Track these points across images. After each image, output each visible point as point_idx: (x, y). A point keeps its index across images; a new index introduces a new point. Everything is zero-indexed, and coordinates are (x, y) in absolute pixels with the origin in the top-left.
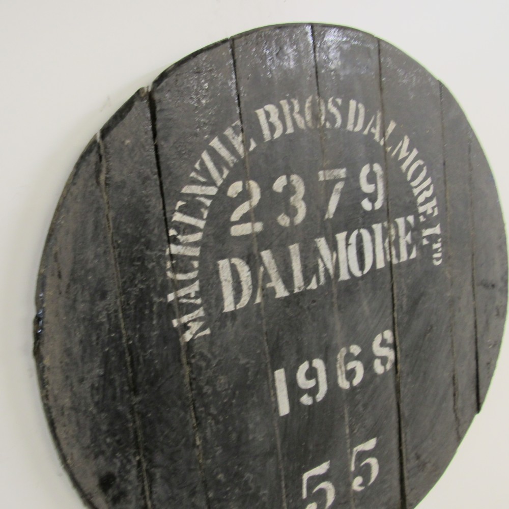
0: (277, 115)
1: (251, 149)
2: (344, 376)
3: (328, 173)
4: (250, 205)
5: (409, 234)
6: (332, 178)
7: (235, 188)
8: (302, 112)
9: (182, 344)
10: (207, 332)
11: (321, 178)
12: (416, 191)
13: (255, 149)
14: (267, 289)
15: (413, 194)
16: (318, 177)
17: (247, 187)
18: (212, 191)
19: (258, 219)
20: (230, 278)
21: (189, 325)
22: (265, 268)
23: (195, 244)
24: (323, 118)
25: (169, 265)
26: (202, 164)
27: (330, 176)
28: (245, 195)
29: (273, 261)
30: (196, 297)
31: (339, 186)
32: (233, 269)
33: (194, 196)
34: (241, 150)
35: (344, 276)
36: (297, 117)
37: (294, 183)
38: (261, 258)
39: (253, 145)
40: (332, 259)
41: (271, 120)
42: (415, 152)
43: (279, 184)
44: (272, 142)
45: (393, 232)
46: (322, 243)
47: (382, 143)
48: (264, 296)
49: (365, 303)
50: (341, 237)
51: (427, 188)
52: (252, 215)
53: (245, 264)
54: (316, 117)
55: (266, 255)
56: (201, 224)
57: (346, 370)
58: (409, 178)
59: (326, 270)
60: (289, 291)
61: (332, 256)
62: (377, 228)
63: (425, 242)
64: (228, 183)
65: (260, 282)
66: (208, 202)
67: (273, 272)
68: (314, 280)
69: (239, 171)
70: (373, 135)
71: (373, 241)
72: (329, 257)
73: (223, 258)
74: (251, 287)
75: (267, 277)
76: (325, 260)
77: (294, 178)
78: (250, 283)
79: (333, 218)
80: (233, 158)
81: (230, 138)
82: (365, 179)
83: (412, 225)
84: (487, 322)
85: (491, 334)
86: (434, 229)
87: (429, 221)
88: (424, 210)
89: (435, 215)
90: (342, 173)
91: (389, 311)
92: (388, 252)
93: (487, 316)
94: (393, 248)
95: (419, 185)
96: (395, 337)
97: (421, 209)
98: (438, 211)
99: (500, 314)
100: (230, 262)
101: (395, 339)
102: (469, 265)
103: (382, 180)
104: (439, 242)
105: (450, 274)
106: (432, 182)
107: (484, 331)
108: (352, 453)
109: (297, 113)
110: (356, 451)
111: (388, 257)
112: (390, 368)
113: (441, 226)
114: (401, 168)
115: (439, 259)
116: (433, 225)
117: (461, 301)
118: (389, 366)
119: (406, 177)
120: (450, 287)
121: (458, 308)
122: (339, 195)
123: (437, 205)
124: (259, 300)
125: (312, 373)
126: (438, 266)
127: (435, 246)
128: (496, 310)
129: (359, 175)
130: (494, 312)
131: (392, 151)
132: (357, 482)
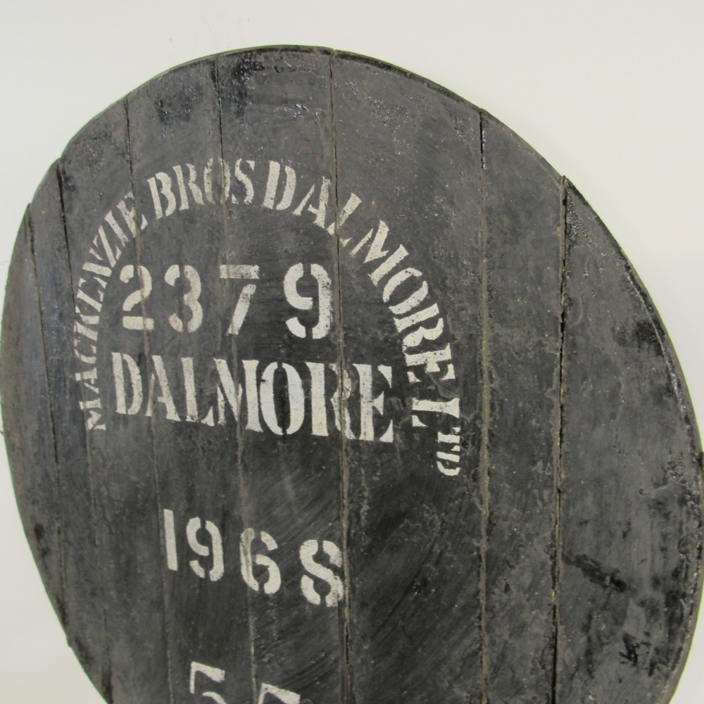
0: (170, 186)
1: (143, 227)
2: (250, 569)
3: (232, 269)
4: (142, 296)
5: (382, 396)
6: (239, 277)
7: (127, 273)
8: (200, 182)
9: (87, 430)
10: (103, 427)
11: (224, 275)
12: (401, 325)
13: (146, 228)
14: (159, 403)
15: (394, 328)
16: (219, 273)
17: (139, 273)
18: (107, 272)
19: (150, 315)
20: (122, 376)
21: (91, 412)
22: (157, 377)
23: (93, 327)
24: (227, 189)
25: (76, 343)
26: (99, 240)
27: (235, 274)
28: (136, 283)
29: (164, 370)
30: (95, 385)
31: (249, 290)
32: (124, 363)
33: (93, 274)
34: (133, 228)
35: (253, 425)
36: (194, 188)
37: (188, 276)
38: (152, 362)
39: (145, 223)
40: (237, 393)
41: (163, 192)
42: (402, 253)
43: (172, 274)
44: (165, 220)
45: (347, 383)
46: (222, 366)
47: (331, 230)
48: (155, 411)
49: (287, 479)
50: (250, 366)
51: (430, 323)
52: (143, 308)
53: (136, 364)
54: (218, 188)
55: (157, 360)
56: (98, 307)
57: (254, 563)
58: (386, 297)
59: (228, 407)
60: (180, 417)
61: (237, 389)
62: (317, 370)
63: (416, 422)
64: (121, 264)
65: (151, 392)
66: (104, 284)
67: (164, 384)
68: (211, 413)
69: (130, 256)
70: (314, 216)
71: (307, 388)
72: (233, 390)
73: (116, 351)
74: (142, 394)
75: (158, 389)
76: (227, 392)
77: (189, 269)
78: (141, 390)
79: (239, 335)
80: (125, 236)
81: (123, 212)
82: (295, 286)
83: (390, 383)
84: (589, 653)
85: (601, 687)
86: (442, 404)
87: (430, 387)
88: (419, 363)
89: (446, 378)
90: (253, 271)
91: (334, 513)
92: (337, 414)
93: (589, 640)
94: (346, 411)
95: (408, 314)
96: (343, 560)
97: (411, 360)
98: (456, 373)
99: (640, 659)
100: (122, 357)
101: (343, 563)
102: (545, 508)
103: (328, 292)
104: (454, 433)
105: (487, 505)
106: (442, 314)
107: (577, 669)
108: (259, 687)
109: (193, 182)
110: (266, 689)
111: (337, 423)
112: (334, 606)
113: (461, 404)
114: (369, 278)
115: (451, 465)
116: (440, 397)
117: (513, 572)
118: (330, 601)
119: (381, 295)
120: (484, 532)
121: (504, 582)
122: (249, 303)
123: (454, 361)
124: (149, 413)
125: (204, 537)
126: (450, 478)
127: (442, 438)
128: (622, 643)
129: (283, 279)
130: (617, 645)
131: (352, 245)
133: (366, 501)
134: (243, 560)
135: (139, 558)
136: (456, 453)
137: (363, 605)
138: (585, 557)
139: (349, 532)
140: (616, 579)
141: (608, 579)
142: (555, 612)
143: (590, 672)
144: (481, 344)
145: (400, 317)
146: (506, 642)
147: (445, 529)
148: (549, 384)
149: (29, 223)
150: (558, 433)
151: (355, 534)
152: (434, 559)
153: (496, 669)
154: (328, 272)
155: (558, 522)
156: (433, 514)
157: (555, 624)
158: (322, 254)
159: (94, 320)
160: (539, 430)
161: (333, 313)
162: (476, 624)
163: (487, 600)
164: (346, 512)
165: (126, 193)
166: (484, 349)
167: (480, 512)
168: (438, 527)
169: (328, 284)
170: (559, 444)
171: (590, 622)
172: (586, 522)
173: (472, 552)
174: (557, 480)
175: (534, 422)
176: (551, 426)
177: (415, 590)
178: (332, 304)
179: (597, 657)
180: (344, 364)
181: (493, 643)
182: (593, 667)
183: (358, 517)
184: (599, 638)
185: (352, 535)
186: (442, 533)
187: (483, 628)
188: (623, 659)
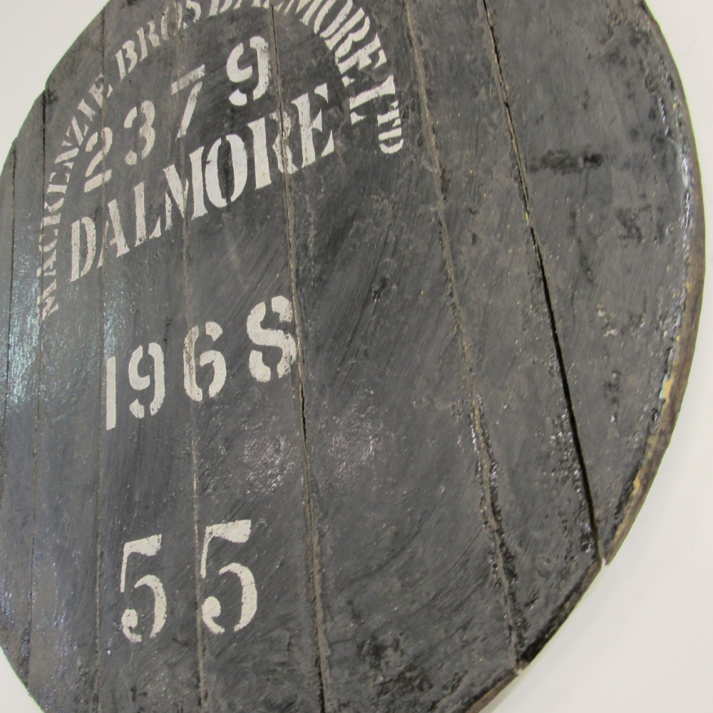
0: (133, 48)
1: (109, 95)
2: (194, 376)
3: (182, 81)
4: (103, 154)
5: (320, 114)
6: (187, 84)
7: (94, 139)
8: (158, 31)
10: (56, 308)
11: (175, 91)
12: (330, 44)
13: (111, 94)
14: (110, 247)
16: (170, 92)
17: (102, 135)
18: (75, 152)
19: (109, 167)
20: (78, 242)
21: (47, 300)
22: (110, 222)
23: (58, 211)
24: (180, 21)
25: (40, 238)
26: (71, 129)
27: (184, 84)
28: (99, 146)
29: (118, 211)
30: (53, 269)
31: (196, 90)
32: (82, 229)
33: (63, 163)
35: (199, 211)
36: (153, 37)
37: (144, 111)
38: (108, 209)
39: (110, 91)
40: (184, 190)
41: (127, 56)
43: (130, 118)
44: (127, 77)
45: (287, 123)
46: (171, 173)
47: (266, 5)
48: (106, 257)
49: (232, 249)
50: (196, 156)
51: (357, 27)
52: (104, 164)
53: (92, 222)
54: (172, 26)
55: (113, 206)
56: (64, 189)
57: (198, 366)
58: (316, 29)
59: (175, 208)
60: (130, 247)
61: (184, 186)
62: (258, 127)
63: (355, 118)
64: (86, 139)
65: (104, 240)
66: (71, 164)
67: (117, 226)
68: (158, 224)
69: (97, 126)
71: (249, 147)
72: (180, 189)
73: (74, 220)
74: (95, 248)
75: (111, 233)
76: (174, 193)
77: (145, 105)
78: (94, 244)
79: (186, 135)
80: (93, 112)
81: (93, 93)
82: (236, 64)
83: (327, 99)
84: (583, 259)
85: (608, 293)
86: (378, 89)
87: (364, 79)
88: (351, 65)
89: (378, 65)
90: (200, 72)
91: (282, 260)
92: (279, 158)
93: (579, 241)
94: (288, 148)
95: (337, 31)
96: (293, 309)
97: (343, 67)
98: (386, 56)
99: (643, 231)
100: (81, 222)
101: (293, 314)
102: (498, 130)
103: (266, 54)
104: (393, 108)
105: (437, 164)
106: (368, 12)
107: (575, 287)
108: (202, 535)
109: (153, 33)
110: (211, 533)
111: (280, 166)
112: (286, 373)
113: (395, 81)
114: (301, 22)
115: (395, 141)
116: (374, 83)
117: (478, 217)
118: (282, 369)
119: (313, 30)
120: (438, 192)
121: (469, 236)
122: (196, 100)
123: (384, 46)
124: (100, 264)
125: (146, 367)
126: (395, 155)
127: (382, 119)
128: (617, 223)
129: (225, 63)
130: (613, 229)
131: (284, 7)
132: (211, 608)
133: (312, 227)
134: (186, 369)
135: (77, 438)
136: (397, 127)
137: (319, 348)
138: (550, 153)
139: (297, 271)
140: (590, 155)
141: (581, 161)
142: (533, 236)
143: (591, 281)
144: (406, 19)
145: (330, 37)
146: (486, 305)
147: (398, 210)
148: (475, 15)
149: (14, 152)
150: (493, 51)
151: (304, 270)
152: (391, 249)
153: (480, 347)
154: (264, 38)
155: (513, 136)
156: (383, 200)
157: (538, 250)
158: (261, 26)
159: (60, 203)
160: (475, 60)
161: (271, 70)
162: (448, 304)
163: (455, 265)
164: (292, 252)
165: (98, 75)
166: (409, 20)
167: (431, 173)
168: (389, 212)
169: (265, 47)
170: (496, 60)
171: (574, 221)
172: (542, 117)
173: (430, 220)
174: (503, 95)
175: (468, 57)
176: (485, 50)
177: (374, 297)
178: (270, 62)
179: (593, 257)
180: (283, 107)
181: (471, 315)
182: (592, 274)
183: (305, 247)
184: (590, 234)
185: (301, 272)
186: (395, 217)
187: (457, 303)
188: (625, 242)
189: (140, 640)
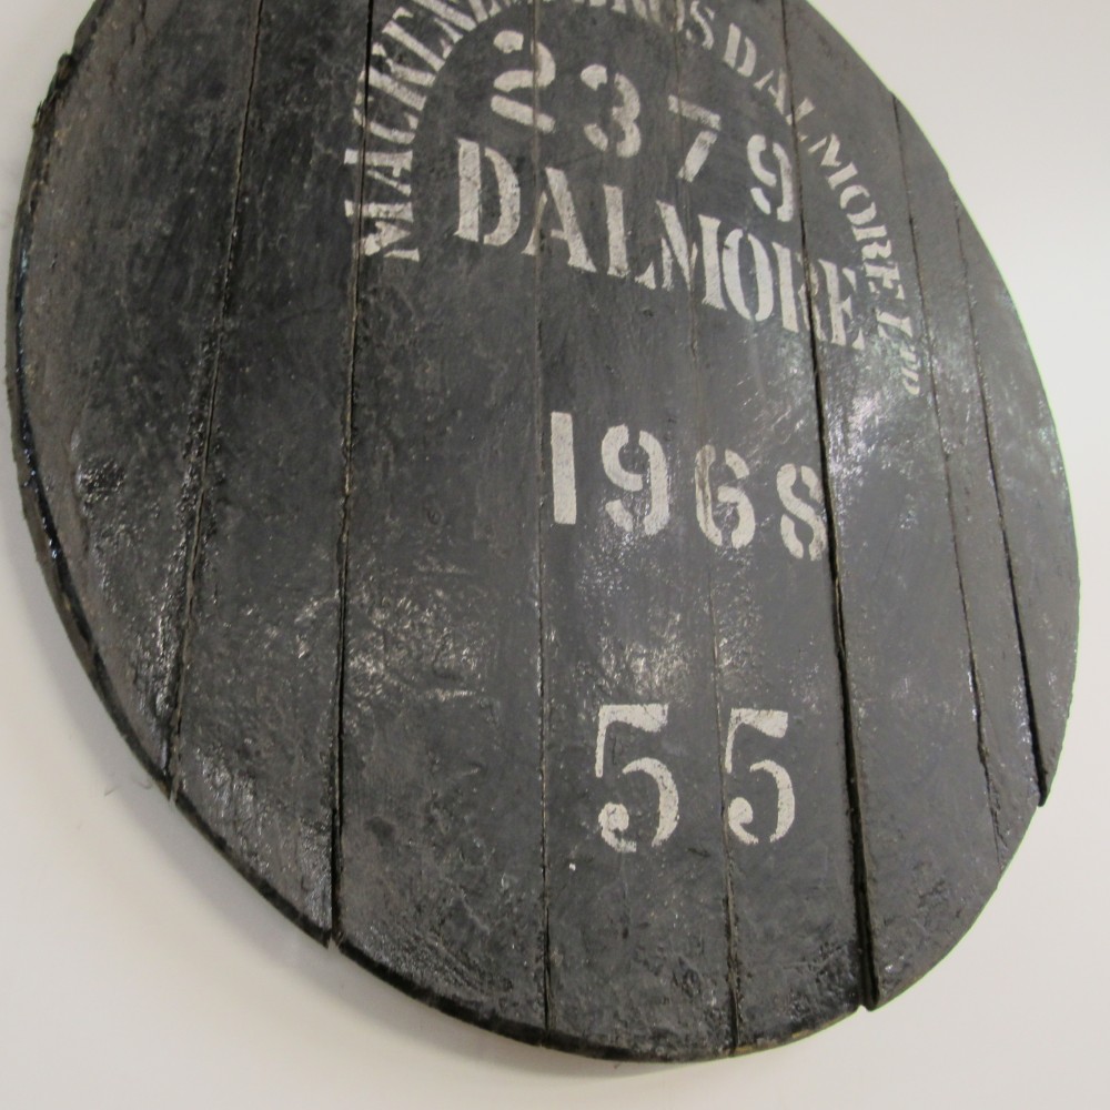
2: (710, 511)
3: (686, 105)
4: (534, 81)
5: (849, 300)
6: (694, 118)
7: (510, 41)
10: (414, 255)
11: (674, 108)
12: (858, 234)
14: (553, 241)
15: (852, 235)
16: (667, 104)
17: (532, 49)
18: (466, 23)
19: (546, 111)
21: (379, 225)
22: (551, 200)
23: (417, 88)
24: (680, 22)
25: (359, 99)
27: (689, 112)
28: (526, 60)
29: (569, 194)
30: (403, 179)
31: (708, 137)
32: (486, 165)
33: (431, 13)
35: (714, 299)
37: (620, 88)
38: (544, 177)
40: (689, 254)
42: (852, 170)
43: (594, 75)
44: (586, 8)
45: (814, 278)
46: (669, 214)
47: (789, 120)
48: (543, 249)
50: (708, 224)
51: (880, 241)
52: (537, 98)
53: (511, 170)
55: (556, 178)
56: (437, 64)
57: (714, 500)
58: (843, 204)
59: (676, 267)
60: (597, 266)
61: (690, 248)
62: (783, 254)
63: (882, 333)
65: (538, 219)
66: (456, 37)
67: (567, 213)
68: (650, 271)
70: (773, 98)
71: (774, 270)
72: (684, 247)
73: (469, 136)
74: (519, 218)
75: (552, 217)
76: (676, 248)
77: (622, 80)
78: (517, 209)
79: (693, 183)
82: (759, 156)
83: (855, 288)
86: (899, 321)
88: (877, 275)
89: (898, 296)
90: (714, 119)
92: (805, 310)
94: (816, 308)
95: (864, 226)
97: (870, 270)
98: (904, 294)
100: (482, 151)
103: (790, 178)
104: (911, 351)
106: (889, 236)
108: (727, 717)
110: (738, 718)
111: (806, 320)
112: (818, 558)
113: (912, 326)
114: (827, 180)
115: (914, 383)
118: (814, 551)
119: (839, 200)
122: (708, 151)
123: (902, 283)
124: (529, 251)
125: (634, 459)
126: (913, 396)
127: (904, 353)
129: (747, 144)
131: (809, 144)
132: (740, 812)
134: (699, 495)
136: (915, 371)
154: (789, 158)
161: (795, 201)
178: (794, 191)
180: (809, 256)
189: (634, 850)
